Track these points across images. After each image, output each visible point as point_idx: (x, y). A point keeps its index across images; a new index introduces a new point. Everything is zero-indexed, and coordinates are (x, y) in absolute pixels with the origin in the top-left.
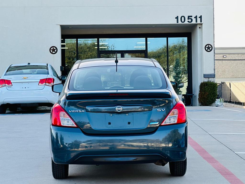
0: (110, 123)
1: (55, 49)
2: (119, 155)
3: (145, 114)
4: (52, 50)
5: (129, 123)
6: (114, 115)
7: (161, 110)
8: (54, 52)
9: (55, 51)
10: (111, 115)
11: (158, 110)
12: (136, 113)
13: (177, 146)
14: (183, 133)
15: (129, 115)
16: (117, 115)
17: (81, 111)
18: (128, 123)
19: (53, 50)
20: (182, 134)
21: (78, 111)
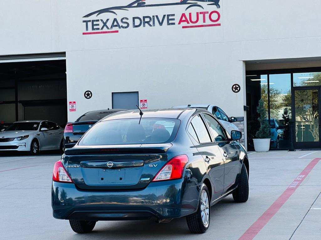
0: (102, 179)
1: (238, 87)
2: (110, 211)
3: (137, 169)
4: (234, 88)
5: (121, 179)
6: (107, 170)
7: (153, 165)
8: (236, 91)
9: (238, 90)
10: (104, 170)
11: (149, 165)
12: (128, 168)
13: (173, 202)
14: (180, 189)
15: (121, 170)
16: (110, 171)
17: (77, 166)
18: (119, 179)
19: (236, 88)
20: (178, 190)
21: (74, 167)
